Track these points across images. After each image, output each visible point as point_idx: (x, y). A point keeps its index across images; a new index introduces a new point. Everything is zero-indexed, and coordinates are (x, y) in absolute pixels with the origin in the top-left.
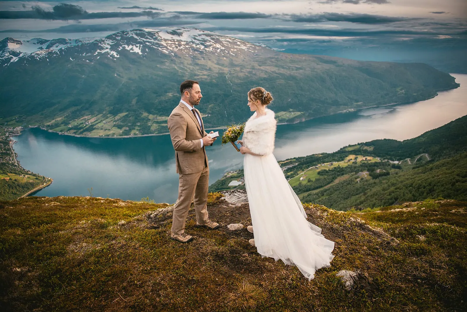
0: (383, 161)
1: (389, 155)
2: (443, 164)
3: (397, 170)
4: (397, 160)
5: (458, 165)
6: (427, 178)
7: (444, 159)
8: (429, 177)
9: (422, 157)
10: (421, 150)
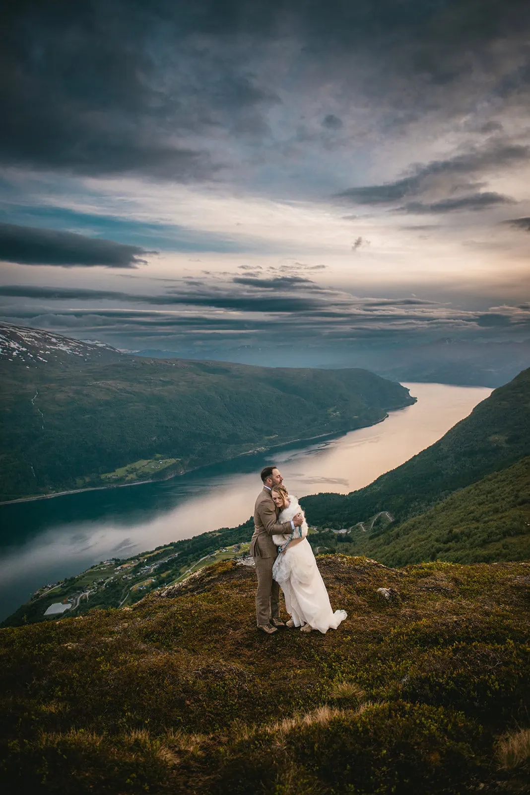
0: (323, 532)
1: (331, 520)
2: (413, 526)
3: (347, 544)
4: (344, 528)
5: (434, 524)
6: (393, 551)
7: (413, 517)
8: (396, 549)
9: (380, 516)
10: (377, 506)
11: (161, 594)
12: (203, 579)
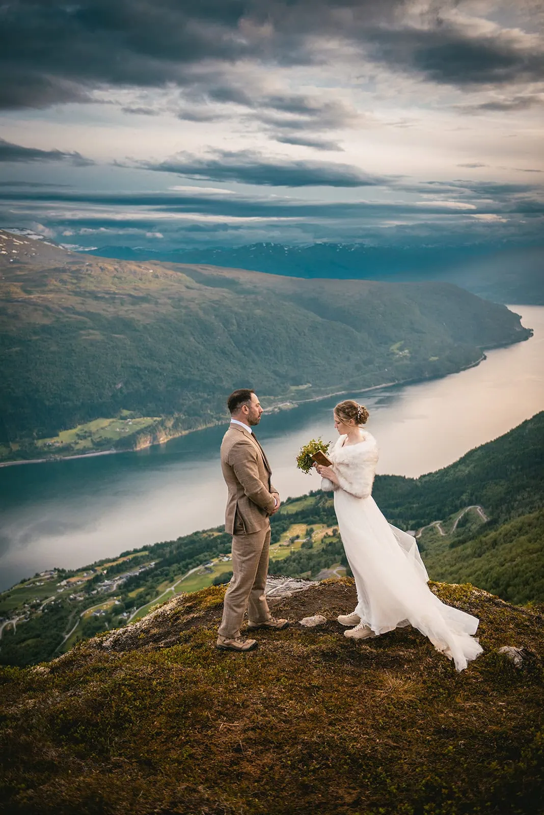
2: (520, 529)
4: (412, 529)
6: (487, 567)
7: (520, 515)
8: (492, 564)
9: (467, 514)
10: (464, 497)
11: (102, 642)
12: (178, 618)
